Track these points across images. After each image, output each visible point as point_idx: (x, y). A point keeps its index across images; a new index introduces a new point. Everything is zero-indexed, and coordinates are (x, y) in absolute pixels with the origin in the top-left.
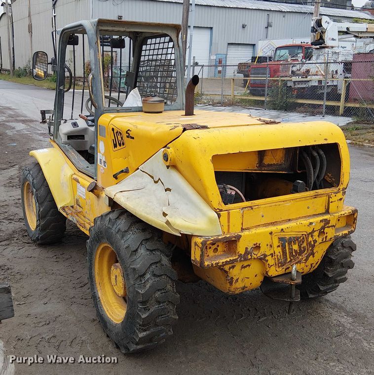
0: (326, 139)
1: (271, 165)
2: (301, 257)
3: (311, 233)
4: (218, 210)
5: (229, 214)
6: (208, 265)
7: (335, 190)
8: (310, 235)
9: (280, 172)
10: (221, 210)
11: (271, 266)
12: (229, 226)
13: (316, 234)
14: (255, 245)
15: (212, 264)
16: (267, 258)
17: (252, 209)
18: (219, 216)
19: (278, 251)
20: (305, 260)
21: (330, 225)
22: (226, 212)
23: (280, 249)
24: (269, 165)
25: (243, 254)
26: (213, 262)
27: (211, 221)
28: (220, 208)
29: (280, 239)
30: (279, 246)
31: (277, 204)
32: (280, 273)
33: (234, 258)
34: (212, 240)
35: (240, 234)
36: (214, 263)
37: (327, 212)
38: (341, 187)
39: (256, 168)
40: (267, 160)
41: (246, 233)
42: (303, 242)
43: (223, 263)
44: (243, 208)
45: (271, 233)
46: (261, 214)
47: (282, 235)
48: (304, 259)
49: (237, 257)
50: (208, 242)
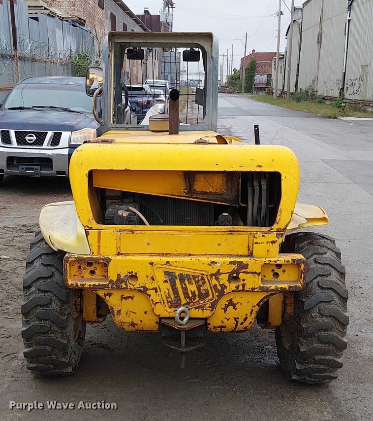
0: (259, 166)
1: (206, 193)
2: (202, 302)
3: (217, 275)
4: (87, 228)
5: (99, 234)
6: (72, 284)
7: (264, 229)
8: (214, 277)
10: (91, 228)
11: (157, 303)
12: (99, 246)
13: (224, 279)
14: (129, 272)
15: (77, 285)
16: (148, 292)
17: (133, 233)
18: (87, 234)
19: (166, 287)
20: (209, 307)
21: (248, 270)
22: (96, 231)
23: (168, 285)
24: (202, 193)
25: (115, 280)
26: (78, 283)
27: (79, 238)
28: (90, 226)
29: (167, 273)
30: (165, 281)
32: (167, 315)
33: (105, 283)
34: (75, 258)
35: (110, 257)
36: (79, 284)
37: (251, 255)
38: (275, 227)
39: (184, 194)
40: (200, 185)
41: (119, 257)
42: (204, 283)
43: (90, 285)
44: (120, 230)
45: (152, 264)
46: (147, 240)
47: (169, 268)
48: (208, 305)
49: (108, 283)
50: (70, 260)
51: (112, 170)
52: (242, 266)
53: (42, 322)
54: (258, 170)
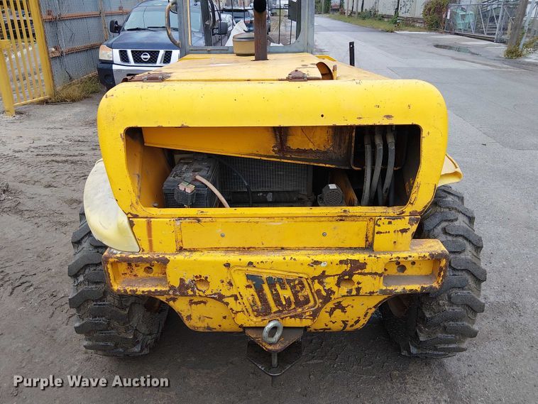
0: (388, 117)
2: (300, 310)
3: (321, 278)
4: (129, 216)
5: (149, 224)
6: (118, 290)
7: (391, 211)
8: (316, 281)
9: (321, 165)
10: (136, 216)
11: (237, 312)
12: (150, 241)
13: (331, 283)
14: (196, 277)
15: (125, 291)
16: (226, 300)
17: (199, 221)
18: (132, 224)
19: (249, 294)
20: (310, 316)
21: (366, 271)
22: (145, 219)
23: (252, 291)
25: (177, 284)
26: (126, 288)
27: (120, 230)
28: (135, 213)
29: (249, 277)
30: (248, 286)
31: (252, 220)
32: (253, 325)
33: (165, 289)
34: (117, 258)
35: (167, 257)
36: (128, 290)
37: (369, 247)
38: (408, 209)
39: (273, 154)
40: (294, 143)
41: (180, 257)
42: (303, 287)
43: (143, 292)
44: (180, 218)
45: (227, 265)
46: (219, 231)
47: (252, 271)
48: (308, 314)
49: (167, 289)
50: (111, 260)
51: (162, 127)
52: (358, 266)
53: (97, 318)
54: (386, 122)
